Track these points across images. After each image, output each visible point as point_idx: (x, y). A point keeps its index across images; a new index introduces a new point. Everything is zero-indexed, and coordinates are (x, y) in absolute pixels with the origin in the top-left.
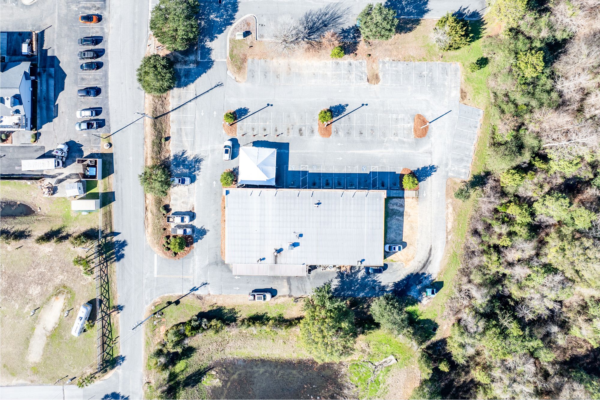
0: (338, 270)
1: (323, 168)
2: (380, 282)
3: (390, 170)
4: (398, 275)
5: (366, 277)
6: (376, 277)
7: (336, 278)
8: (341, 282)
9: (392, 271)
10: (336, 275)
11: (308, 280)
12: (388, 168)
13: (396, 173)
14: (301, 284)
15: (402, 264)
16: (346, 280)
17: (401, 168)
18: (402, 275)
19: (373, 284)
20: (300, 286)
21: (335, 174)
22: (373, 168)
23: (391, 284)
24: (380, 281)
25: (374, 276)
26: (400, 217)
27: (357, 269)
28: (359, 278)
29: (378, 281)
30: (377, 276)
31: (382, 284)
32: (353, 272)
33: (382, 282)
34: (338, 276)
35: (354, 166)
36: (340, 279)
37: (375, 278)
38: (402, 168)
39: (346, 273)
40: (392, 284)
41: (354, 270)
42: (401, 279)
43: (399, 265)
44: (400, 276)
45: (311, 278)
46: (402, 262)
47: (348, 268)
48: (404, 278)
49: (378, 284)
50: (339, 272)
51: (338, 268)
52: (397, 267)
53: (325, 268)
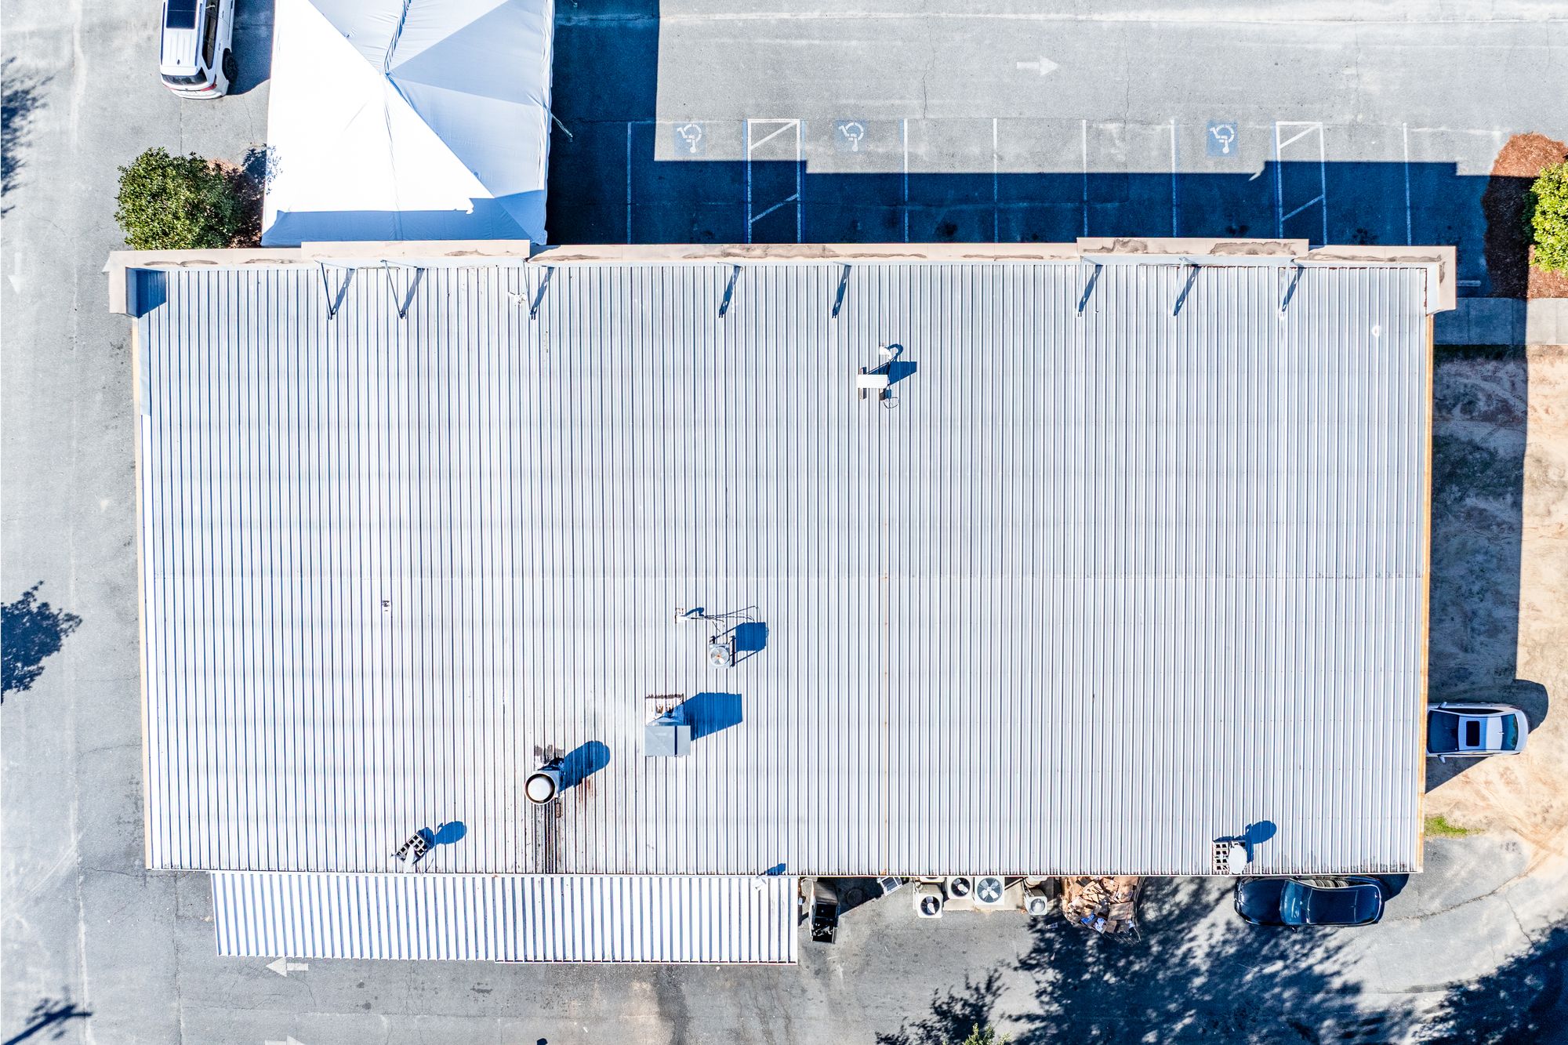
0: (1043, 907)
1: (914, 137)
2: (1354, 989)
3: (1415, 147)
4: (1483, 931)
5: (1247, 956)
6: (1319, 953)
7: (1025, 966)
8: (1059, 991)
9: (1436, 905)
10: (1026, 943)
11: (813, 985)
12: (1397, 135)
13: (1462, 171)
14: (764, 1017)
15: (1512, 846)
16: (1097, 978)
17: (1497, 134)
18: (1512, 931)
19: (1301, 998)
20: (755, 1026)
21: (1004, 178)
22: (1286, 134)
23: (1428, 1003)
24: (1350, 976)
25: (1310, 940)
26: (1499, 495)
27: (1183, 897)
28: (1200, 960)
29: (1337, 983)
30: (1332, 943)
31: (1367, 1003)
32: (1151, 915)
33: (1368, 987)
34: (1043, 947)
35: (1146, 123)
36: (1051, 974)
37: (1315, 961)
38: (1499, 137)
39: (1100, 926)
40: (1441, 996)
41: (1161, 902)
42: (1504, 962)
43: (1491, 856)
44: (1494, 936)
45: (839, 970)
46: (1511, 836)
47: (1120, 889)
48: (1523, 949)
49: (1337, 1003)
50: (1048, 919)
51: (1040, 888)
52: (1473, 874)
53: (945, 889)
